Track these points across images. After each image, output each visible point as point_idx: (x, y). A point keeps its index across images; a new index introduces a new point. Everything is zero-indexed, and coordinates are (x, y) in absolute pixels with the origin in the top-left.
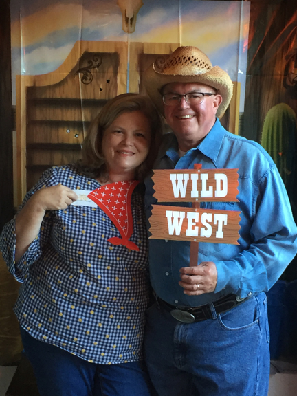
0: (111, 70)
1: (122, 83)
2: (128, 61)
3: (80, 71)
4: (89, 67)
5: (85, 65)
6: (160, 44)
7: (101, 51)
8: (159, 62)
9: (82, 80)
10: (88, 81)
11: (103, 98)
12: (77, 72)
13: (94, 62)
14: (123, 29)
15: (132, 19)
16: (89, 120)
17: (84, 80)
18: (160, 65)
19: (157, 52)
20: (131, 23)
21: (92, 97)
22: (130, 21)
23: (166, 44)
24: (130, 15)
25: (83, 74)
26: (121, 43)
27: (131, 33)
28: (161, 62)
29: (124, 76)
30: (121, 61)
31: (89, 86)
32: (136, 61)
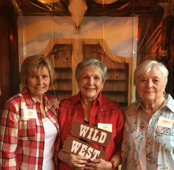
0: (69, 53)
1: (74, 59)
2: (77, 48)
3: (53, 53)
4: (58, 51)
5: (56, 50)
6: (93, 40)
7: (64, 43)
8: (93, 48)
9: (54, 58)
10: (57, 59)
11: (65, 67)
12: (52, 54)
13: (60, 49)
14: (75, 32)
15: (79, 27)
16: (58, 78)
17: (55, 58)
18: (93, 49)
19: (92, 43)
20: (79, 29)
21: (59, 67)
22: (78, 28)
23: (96, 39)
24: (78, 25)
25: (54, 55)
26: (73, 39)
27: (78, 34)
28: (94, 48)
29: (75, 55)
30: (74, 48)
31: (58, 61)
32: (81, 48)
